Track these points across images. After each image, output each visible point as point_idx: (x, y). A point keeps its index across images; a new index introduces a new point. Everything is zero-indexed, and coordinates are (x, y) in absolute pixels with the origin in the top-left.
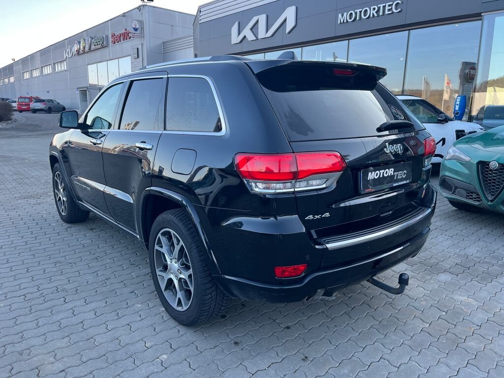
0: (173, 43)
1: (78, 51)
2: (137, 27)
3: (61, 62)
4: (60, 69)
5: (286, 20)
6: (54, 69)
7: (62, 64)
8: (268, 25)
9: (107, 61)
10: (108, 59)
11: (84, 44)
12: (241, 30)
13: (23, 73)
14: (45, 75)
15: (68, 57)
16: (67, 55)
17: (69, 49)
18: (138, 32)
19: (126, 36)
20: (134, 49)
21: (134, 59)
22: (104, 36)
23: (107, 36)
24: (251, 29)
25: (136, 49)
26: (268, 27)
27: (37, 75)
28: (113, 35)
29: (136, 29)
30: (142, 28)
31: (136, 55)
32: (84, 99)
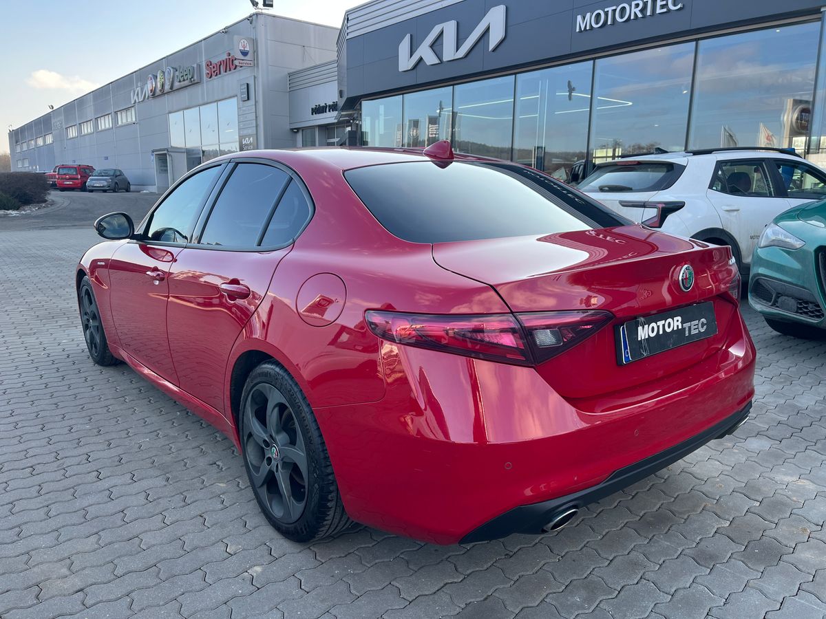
0: (304, 74)
1: (153, 92)
2: (247, 49)
3: (127, 109)
4: (124, 121)
5: (488, 29)
6: (115, 120)
7: (129, 113)
8: (460, 37)
9: (199, 105)
10: (201, 102)
11: (163, 80)
12: (414, 48)
13: (66, 128)
14: (102, 131)
15: (137, 101)
16: (136, 97)
17: (139, 89)
18: (248, 57)
19: (229, 65)
20: (241, 85)
21: (241, 102)
22: (195, 66)
23: (199, 66)
24: (432, 46)
25: (246, 86)
26: (460, 41)
27: (89, 131)
28: (209, 64)
29: (245, 53)
30: (256, 52)
31: (246, 95)
32: (163, 168)
